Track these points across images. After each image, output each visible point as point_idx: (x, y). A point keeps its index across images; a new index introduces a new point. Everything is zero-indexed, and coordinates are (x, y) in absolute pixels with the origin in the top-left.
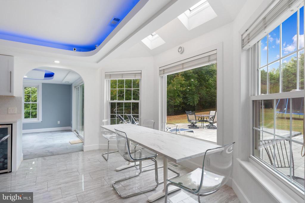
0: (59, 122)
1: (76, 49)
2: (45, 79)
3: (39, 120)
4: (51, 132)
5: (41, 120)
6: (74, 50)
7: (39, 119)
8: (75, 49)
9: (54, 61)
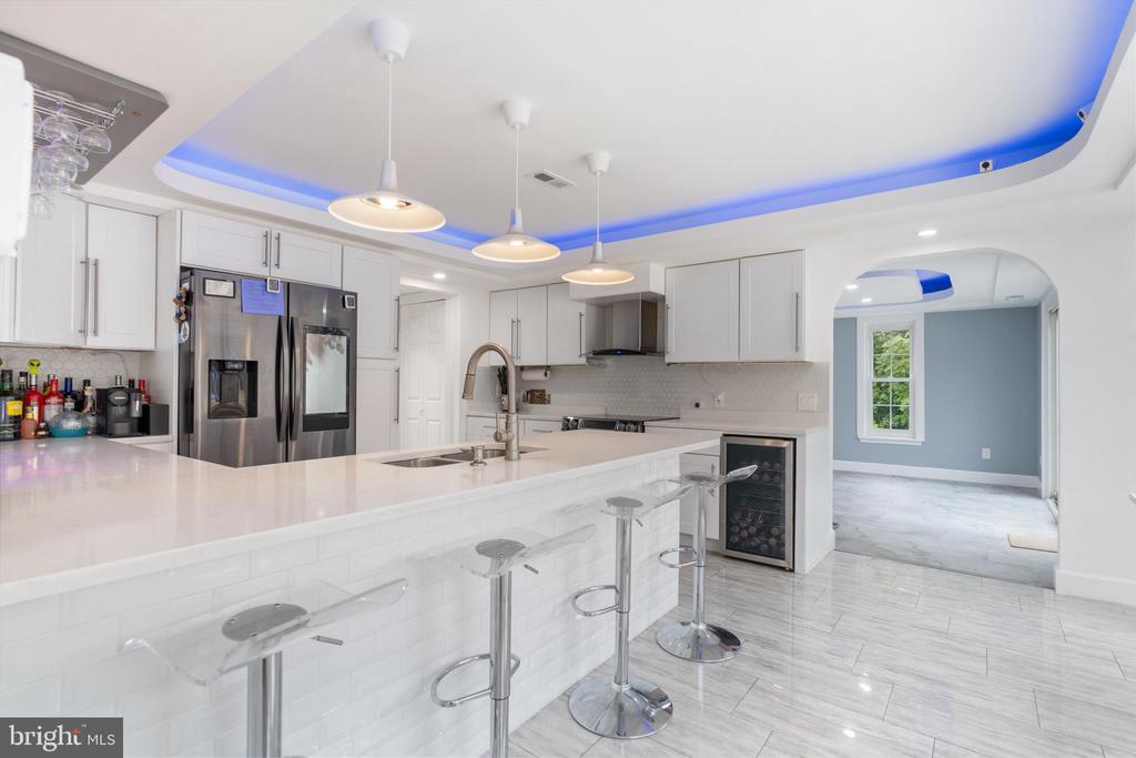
0: (986, 454)
1: (990, 162)
2: (929, 300)
3: (914, 437)
4: (954, 483)
5: (921, 437)
6: (982, 169)
7: (916, 434)
8: (986, 165)
9: (916, 233)
